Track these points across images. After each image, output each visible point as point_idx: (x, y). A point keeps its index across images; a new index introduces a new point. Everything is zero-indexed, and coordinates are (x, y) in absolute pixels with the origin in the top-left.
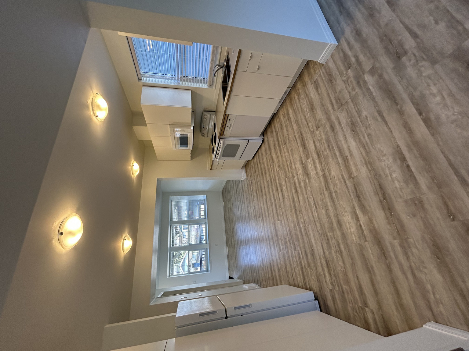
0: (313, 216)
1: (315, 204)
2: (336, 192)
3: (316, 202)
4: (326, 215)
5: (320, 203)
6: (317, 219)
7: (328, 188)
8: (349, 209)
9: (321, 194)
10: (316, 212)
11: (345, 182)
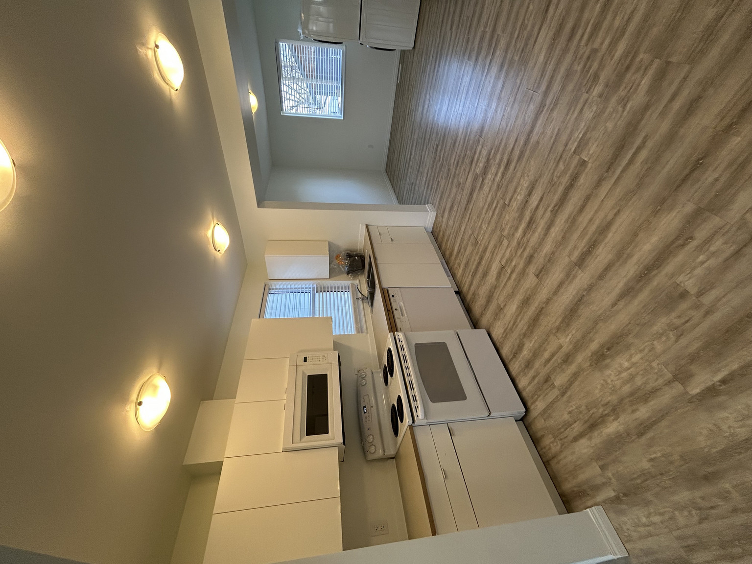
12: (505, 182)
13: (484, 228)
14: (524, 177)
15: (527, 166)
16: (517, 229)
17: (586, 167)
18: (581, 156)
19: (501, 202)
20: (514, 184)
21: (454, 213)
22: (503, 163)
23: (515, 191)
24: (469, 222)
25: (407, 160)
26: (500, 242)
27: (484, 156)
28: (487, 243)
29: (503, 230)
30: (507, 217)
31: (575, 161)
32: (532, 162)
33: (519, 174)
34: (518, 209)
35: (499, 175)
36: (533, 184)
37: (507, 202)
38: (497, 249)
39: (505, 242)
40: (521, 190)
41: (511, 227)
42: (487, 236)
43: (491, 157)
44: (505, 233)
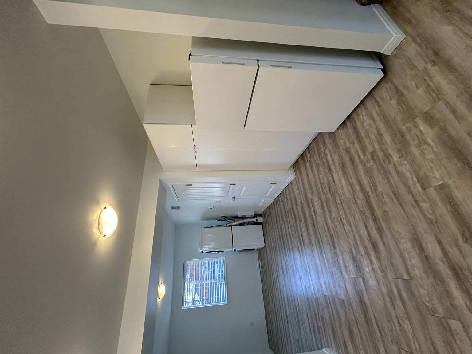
0: (344, 210)
1: (342, 223)
2: (325, 231)
3: (341, 225)
4: (331, 212)
5: (337, 223)
6: (340, 207)
7: (331, 236)
8: (318, 217)
9: (337, 232)
10: (341, 214)
11: (321, 237)
12: (385, 262)
13: (407, 327)
14: (399, 242)
15: (393, 232)
16: (449, 295)
17: (448, 186)
18: (433, 185)
19: (400, 281)
20: (396, 254)
21: (358, 340)
22: (369, 250)
23: (404, 260)
24: (383, 334)
25: (284, 320)
26: (447, 330)
27: (349, 260)
28: (431, 348)
29: (433, 311)
30: (423, 292)
31: (433, 193)
32: (395, 226)
33: (392, 244)
34: (426, 272)
35: (374, 260)
36: (416, 239)
37: (406, 277)
38: (455, 345)
39: (455, 325)
40: (408, 254)
41: (440, 299)
42: (421, 336)
43: (355, 255)
44: (441, 312)
